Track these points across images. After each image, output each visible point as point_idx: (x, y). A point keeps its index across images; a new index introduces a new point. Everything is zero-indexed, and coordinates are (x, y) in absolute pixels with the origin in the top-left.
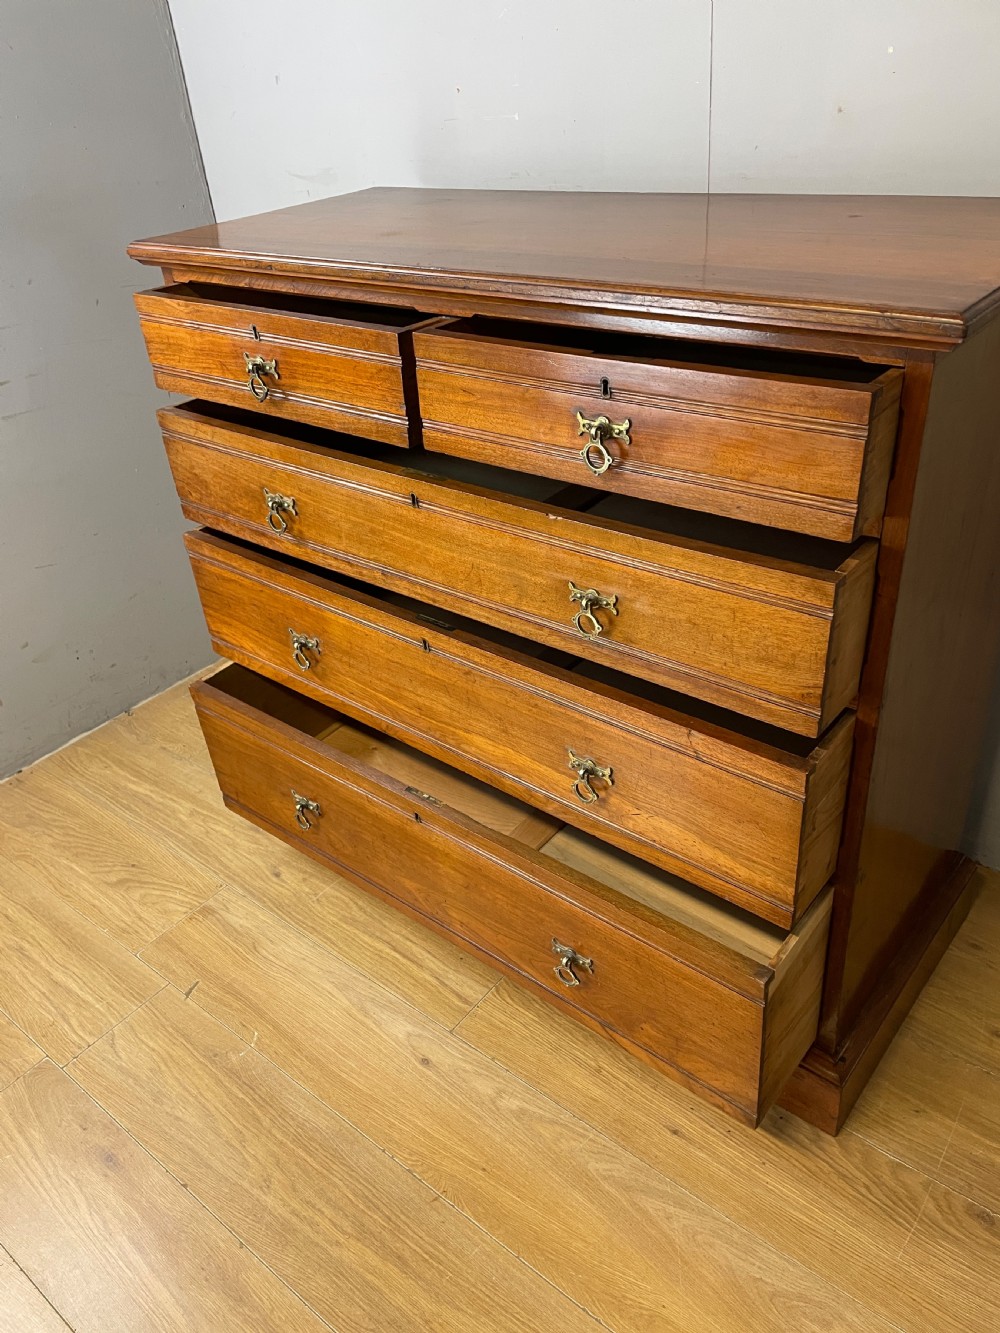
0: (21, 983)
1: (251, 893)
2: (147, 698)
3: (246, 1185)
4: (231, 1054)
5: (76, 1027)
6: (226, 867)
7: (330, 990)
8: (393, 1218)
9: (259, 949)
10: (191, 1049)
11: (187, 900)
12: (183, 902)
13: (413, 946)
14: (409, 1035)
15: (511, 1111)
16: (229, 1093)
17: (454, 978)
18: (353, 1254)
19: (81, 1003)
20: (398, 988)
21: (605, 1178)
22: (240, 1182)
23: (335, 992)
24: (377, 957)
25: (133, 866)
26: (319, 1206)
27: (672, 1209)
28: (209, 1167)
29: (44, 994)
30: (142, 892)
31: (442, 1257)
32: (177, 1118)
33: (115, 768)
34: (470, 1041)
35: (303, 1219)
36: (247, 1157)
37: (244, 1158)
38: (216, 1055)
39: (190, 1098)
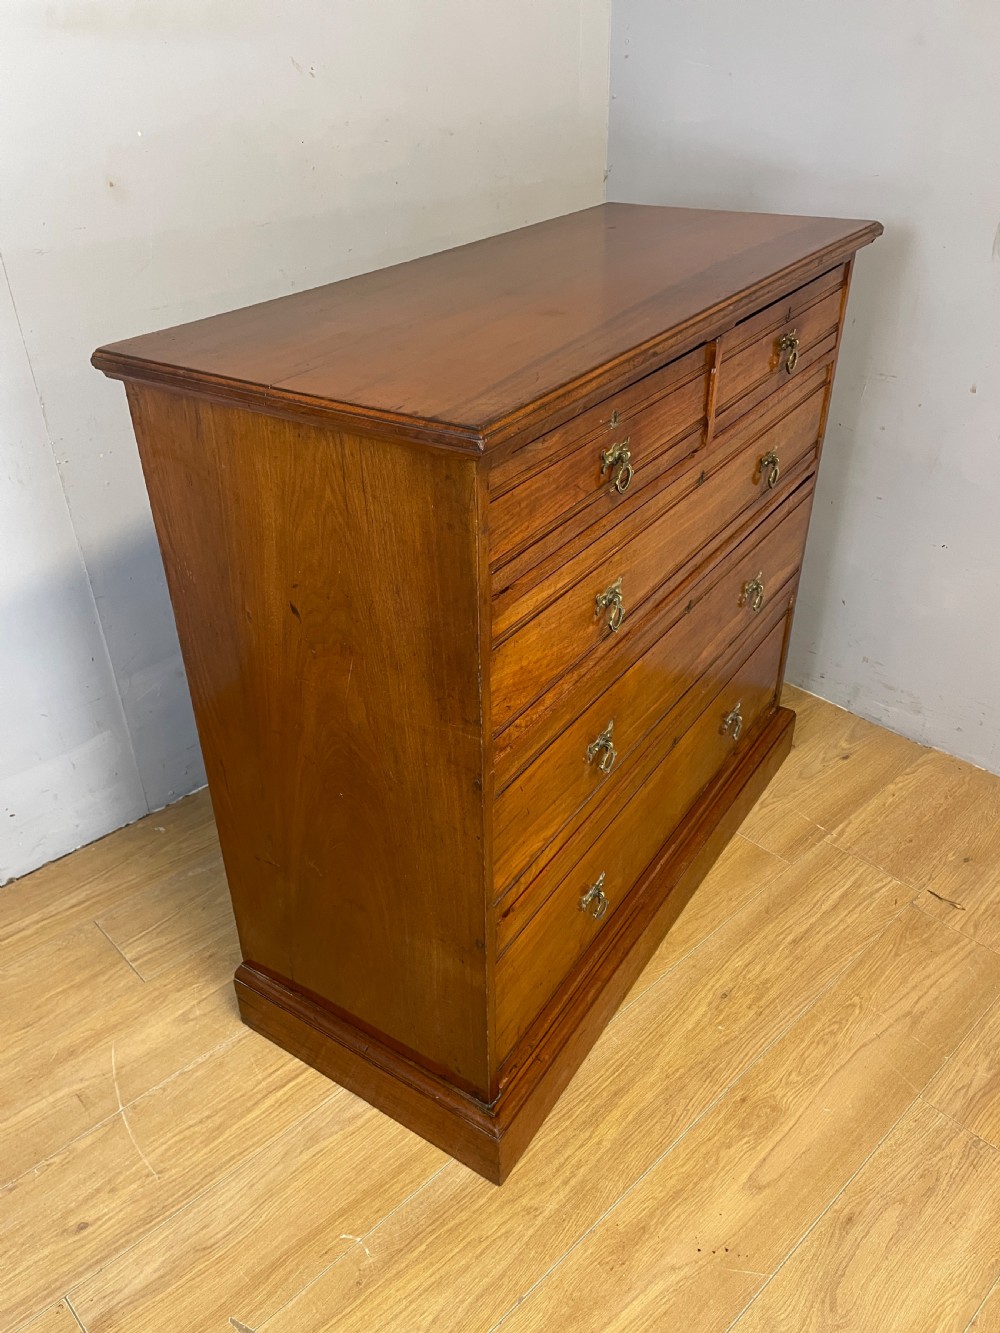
3: (531, 1231)
4: (363, 1266)
8: (581, 1097)
10: (340, 1316)
16: (417, 1261)
18: (608, 1132)
22: (526, 1239)
23: (315, 1149)
24: (285, 1105)
26: (562, 1160)
28: (503, 1275)
32: (434, 1321)
35: (572, 1175)
36: (499, 1234)
37: (500, 1237)
38: (359, 1283)
39: (411, 1308)
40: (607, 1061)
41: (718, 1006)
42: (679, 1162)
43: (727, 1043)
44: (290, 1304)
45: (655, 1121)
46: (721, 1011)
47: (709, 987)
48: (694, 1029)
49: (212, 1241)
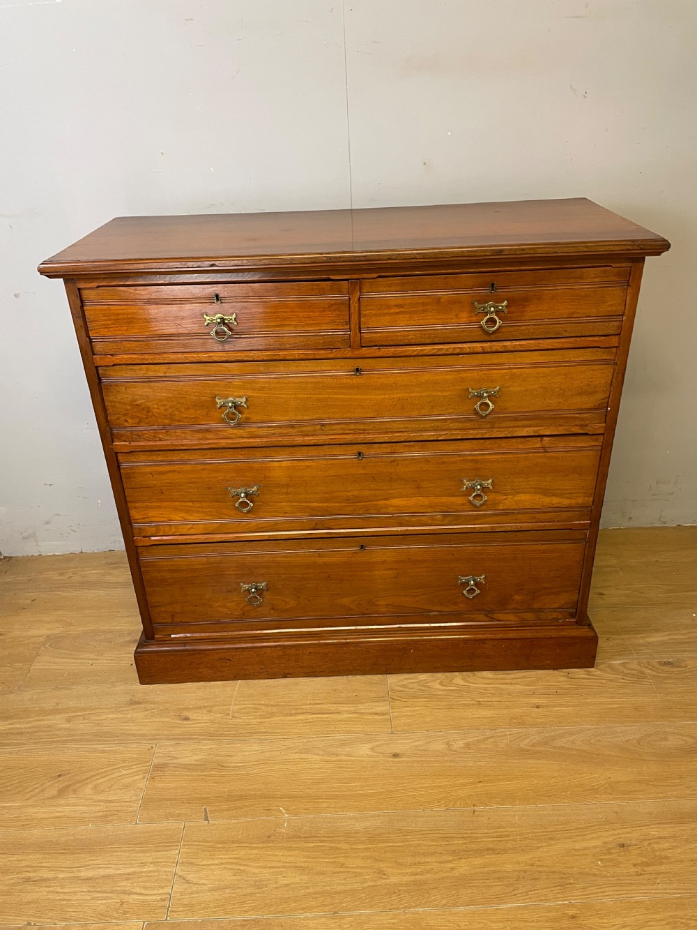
0: (58, 898)
3: (372, 884)
4: (279, 830)
5: (143, 891)
6: (141, 735)
7: (298, 757)
8: (465, 836)
10: (248, 845)
11: (134, 770)
12: (133, 773)
14: (372, 749)
15: (462, 748)
16: (302, 849)
17: (364, 707)
18: (464, 867)
19: (128, 877)
20: (337, 731)
21: (533, 746)
22: (366, 885)
23: (304, 756)
24: (308, 724)
25: (60, 776)
26: (423, 861)
27: (571, 738)
28: (338, 893)
29: (89, 891)
30: (90, 786)
31: (507, 833)
32: (286, 885)
34: (407, 731)
35: (421, 873)
36: (353, 870)
37: (354, 872)
38: (269, 837)
39: (281, 869)
40: (499, 828)
41: (611, 848)
42: (494, 918)
43: (594, 875)
44: (233, 821)
45: (499, 883)
46: (611, 853)
47: (616, 832)
48: (578, 850)
49: (227, 765)
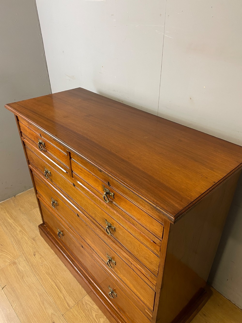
1: (27, 260)
2: (20, 193)
6: (23, 250)
9: (23, 278)
11: (11, 258)
13: (61, 285)
14: (52, 314)
17: (68, 298)
20: (53, 298)
23: (38, 296)
25: (2, 245)
33: (7, 213)
34: (66, 319)
